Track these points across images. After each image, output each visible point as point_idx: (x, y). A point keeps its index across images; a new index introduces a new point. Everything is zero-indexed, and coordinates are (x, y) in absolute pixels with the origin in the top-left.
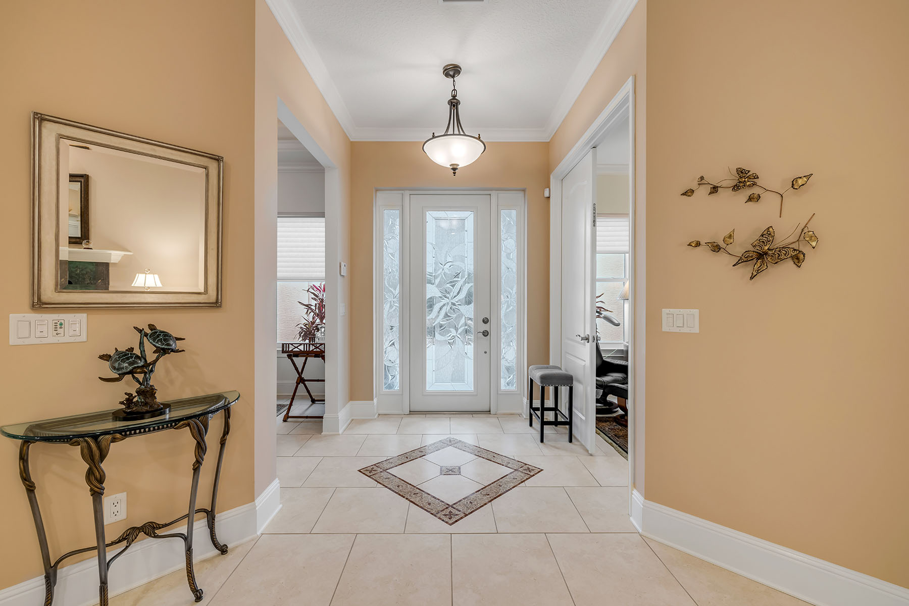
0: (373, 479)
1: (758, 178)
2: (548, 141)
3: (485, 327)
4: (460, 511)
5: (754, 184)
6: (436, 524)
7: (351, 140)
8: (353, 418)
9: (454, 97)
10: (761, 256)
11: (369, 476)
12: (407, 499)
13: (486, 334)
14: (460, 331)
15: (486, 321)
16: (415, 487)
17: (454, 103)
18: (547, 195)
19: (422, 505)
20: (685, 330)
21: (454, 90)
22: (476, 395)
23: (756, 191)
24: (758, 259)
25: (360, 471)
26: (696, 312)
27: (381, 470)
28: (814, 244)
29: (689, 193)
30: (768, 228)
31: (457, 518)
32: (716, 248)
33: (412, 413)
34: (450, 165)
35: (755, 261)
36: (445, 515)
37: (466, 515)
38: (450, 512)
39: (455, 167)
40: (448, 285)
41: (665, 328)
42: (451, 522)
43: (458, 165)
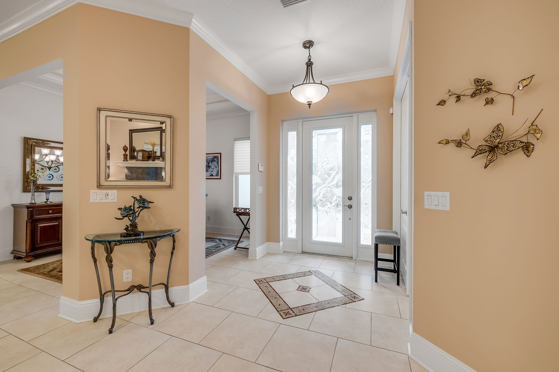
0: (259, 286)
1: (492, 84)
2: (393, 75)
3: (349, 203)
4: (294, 312)
5: (489, 90)
6: (276, 316)
7: (268, 94)
8: (268, 252)
9: (309, 60)
10: (492, 149)
11: (257, 284)
12: (269, 300)
13: (350, 207)
14: (333, 204)
15: (350, 199)
16: (278, 294)
17: (309, 64)
18: (391, 112)
19: (275, 305)
20: (440, 208)
21: (310, 56)
22: (344, 246)
23: (490, 95)
24: (490, 151)
25: (255, 280)
26: (447, 194)
27: (266, 282)
28: (538, 136)
29: (442, 103)
30: (498, 125)
31: (291, 316)
32: (459, 144)
33: (303, 253)
34: (307, 102)
35: (487, 153)
36: (284, 313)
37: (296, 316)
38: (288, 312)
39: (310, 103)
40: (326, 176)
41: (426, 206)
42: (285, 317)
43: (311, 102)
